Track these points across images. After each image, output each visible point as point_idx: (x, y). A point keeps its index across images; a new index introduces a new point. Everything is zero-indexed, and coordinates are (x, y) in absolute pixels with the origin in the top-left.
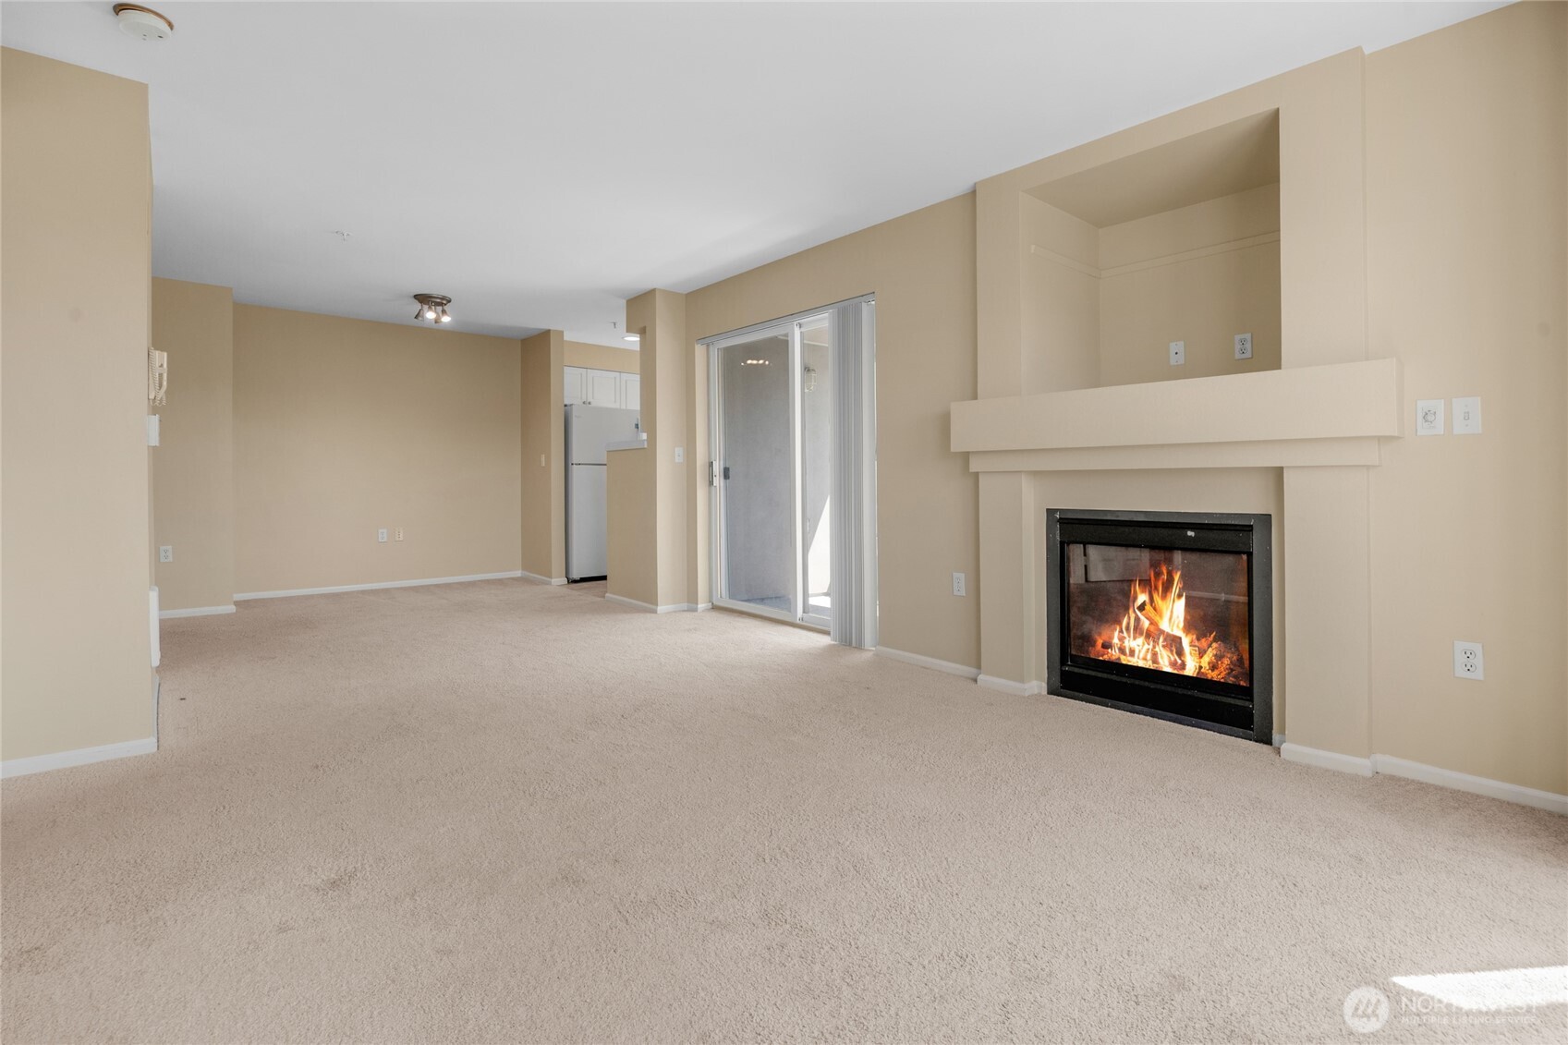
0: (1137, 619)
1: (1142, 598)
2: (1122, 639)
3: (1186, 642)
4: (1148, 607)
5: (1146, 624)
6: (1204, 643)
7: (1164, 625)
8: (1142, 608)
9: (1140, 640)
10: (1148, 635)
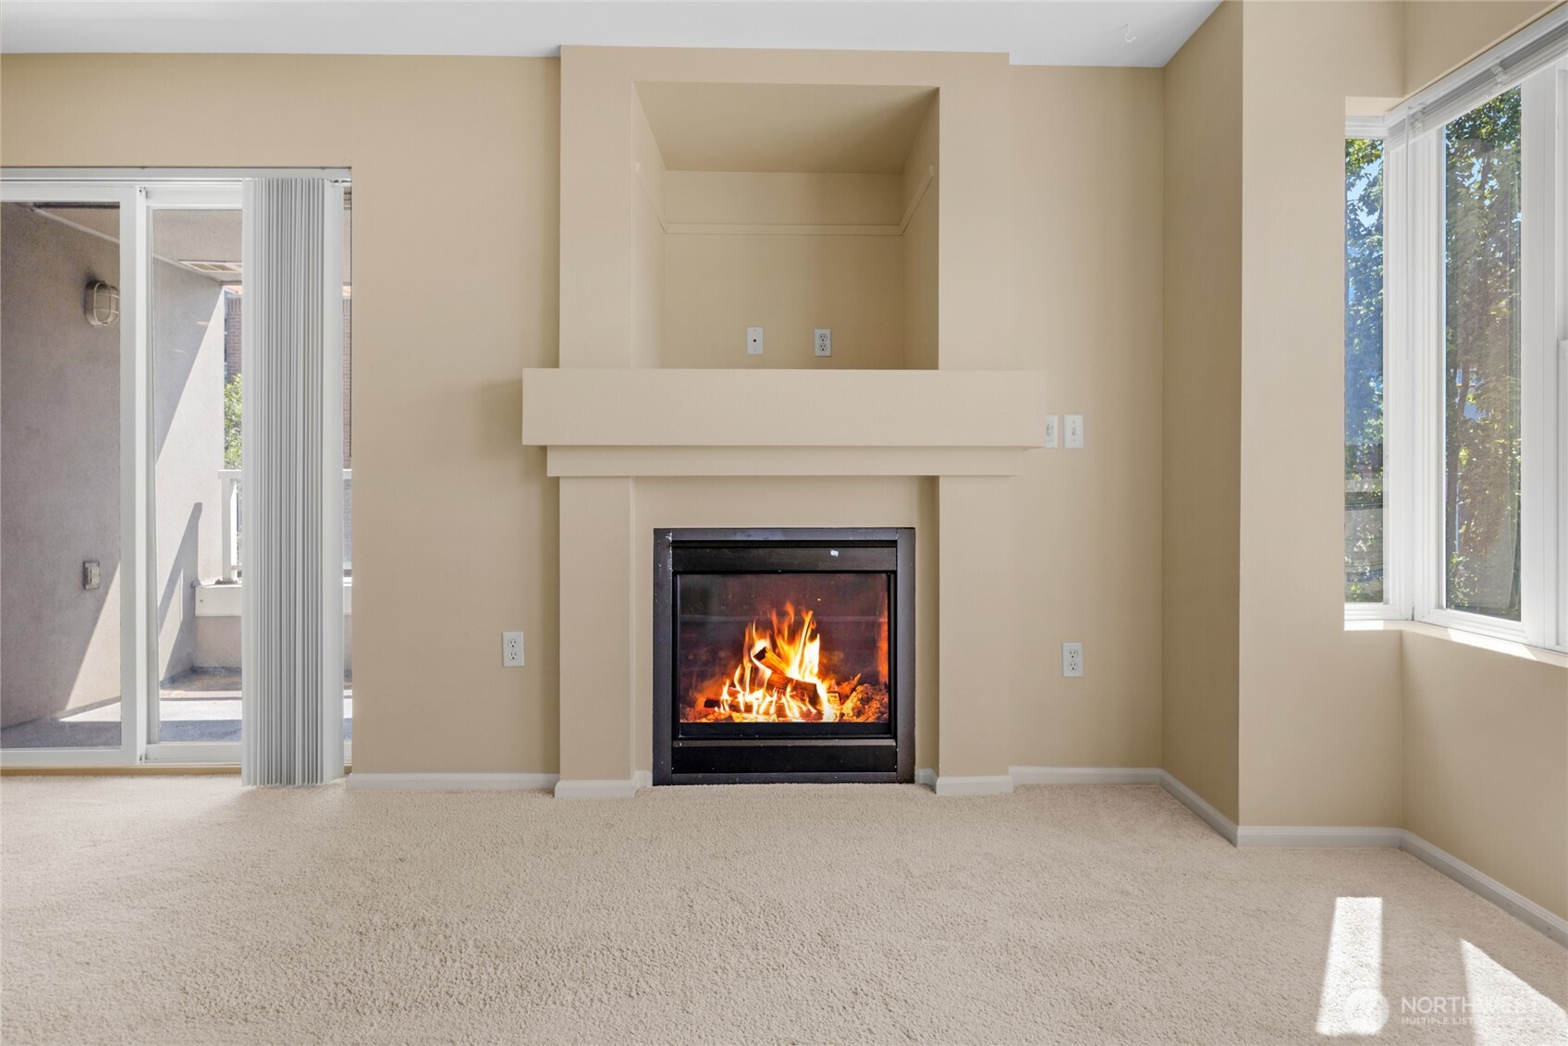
0: (755, 670)
1: (761, 644)
2: (733, 694)
3: (822, 689)
4: (769, 655)
5: (767, 673)
6: (846, 687)
7: (793, 672)
8: (761, 656)
9: (760, 693)
10: (770, 687)
